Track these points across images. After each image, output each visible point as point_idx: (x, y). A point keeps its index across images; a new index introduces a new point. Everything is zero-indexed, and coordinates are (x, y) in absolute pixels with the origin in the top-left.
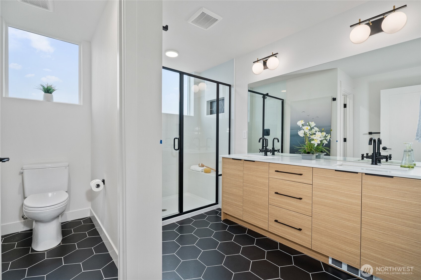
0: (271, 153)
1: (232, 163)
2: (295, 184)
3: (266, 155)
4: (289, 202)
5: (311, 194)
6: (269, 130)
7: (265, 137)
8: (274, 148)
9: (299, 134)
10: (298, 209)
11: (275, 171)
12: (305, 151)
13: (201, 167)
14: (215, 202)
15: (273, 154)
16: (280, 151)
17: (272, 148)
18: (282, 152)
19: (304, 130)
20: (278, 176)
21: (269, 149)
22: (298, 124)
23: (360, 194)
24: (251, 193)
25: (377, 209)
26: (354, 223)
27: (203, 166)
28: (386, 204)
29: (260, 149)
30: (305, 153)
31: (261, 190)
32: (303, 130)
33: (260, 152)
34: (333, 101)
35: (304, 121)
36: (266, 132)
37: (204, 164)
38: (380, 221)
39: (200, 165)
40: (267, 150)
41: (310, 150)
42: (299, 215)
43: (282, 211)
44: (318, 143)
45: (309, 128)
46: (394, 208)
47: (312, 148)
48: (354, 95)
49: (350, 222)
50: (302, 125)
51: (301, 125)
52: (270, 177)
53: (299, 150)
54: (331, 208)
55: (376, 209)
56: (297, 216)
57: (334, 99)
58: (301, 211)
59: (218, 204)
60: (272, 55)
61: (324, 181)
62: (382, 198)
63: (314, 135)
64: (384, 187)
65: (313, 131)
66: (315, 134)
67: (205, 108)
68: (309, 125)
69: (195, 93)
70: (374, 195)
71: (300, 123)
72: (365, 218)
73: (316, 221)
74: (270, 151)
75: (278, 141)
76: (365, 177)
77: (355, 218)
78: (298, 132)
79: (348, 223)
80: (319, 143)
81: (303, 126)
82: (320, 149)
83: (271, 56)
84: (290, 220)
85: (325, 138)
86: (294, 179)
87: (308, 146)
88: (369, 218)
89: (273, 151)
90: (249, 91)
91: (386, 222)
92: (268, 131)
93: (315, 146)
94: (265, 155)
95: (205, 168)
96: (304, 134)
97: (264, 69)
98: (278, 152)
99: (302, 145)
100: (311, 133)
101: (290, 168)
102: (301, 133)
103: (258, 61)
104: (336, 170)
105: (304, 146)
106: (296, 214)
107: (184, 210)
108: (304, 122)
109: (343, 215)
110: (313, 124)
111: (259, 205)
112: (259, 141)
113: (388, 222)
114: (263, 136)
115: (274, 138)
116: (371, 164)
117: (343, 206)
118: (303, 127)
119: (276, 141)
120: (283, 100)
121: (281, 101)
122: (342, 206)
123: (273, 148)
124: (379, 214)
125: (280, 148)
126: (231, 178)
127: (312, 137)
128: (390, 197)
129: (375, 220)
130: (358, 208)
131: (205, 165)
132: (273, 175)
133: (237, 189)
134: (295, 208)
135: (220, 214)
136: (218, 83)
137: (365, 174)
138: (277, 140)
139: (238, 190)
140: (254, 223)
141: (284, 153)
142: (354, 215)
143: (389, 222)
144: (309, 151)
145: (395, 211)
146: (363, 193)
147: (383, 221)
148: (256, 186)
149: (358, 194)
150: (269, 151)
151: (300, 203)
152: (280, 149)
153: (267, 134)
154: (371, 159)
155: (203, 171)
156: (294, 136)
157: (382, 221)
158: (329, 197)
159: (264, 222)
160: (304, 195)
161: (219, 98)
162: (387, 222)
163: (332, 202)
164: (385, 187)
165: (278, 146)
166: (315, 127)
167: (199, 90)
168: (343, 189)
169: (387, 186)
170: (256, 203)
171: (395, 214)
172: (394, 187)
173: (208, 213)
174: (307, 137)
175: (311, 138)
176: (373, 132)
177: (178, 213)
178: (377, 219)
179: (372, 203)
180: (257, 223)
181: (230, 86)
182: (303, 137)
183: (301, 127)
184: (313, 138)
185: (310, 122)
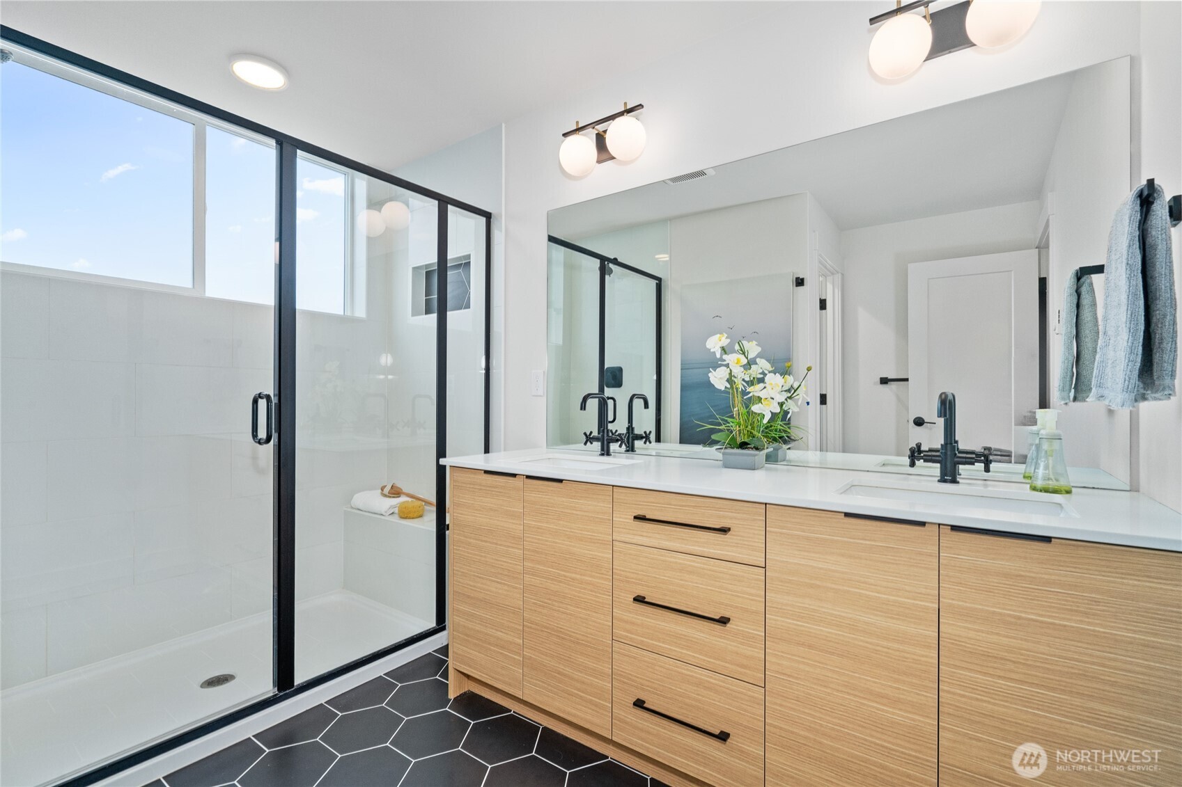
0: (624, 446)
1: (484, 486)
2: (705, 566)
3: (606, 452)
4: (684, 633)
5: (760, 602)
6: (620, 370)
7: (608, 392)
8: (633, 429)
9: (713, 380)
10: (715, 659)
11: (636, 518)
12: (733, 439)
13: (390, 497)
14: (432, 624)
15: (631, 449)
16: (653, 437)
17: (628, 429)
18: (658, 440)
19: (727, 366)
20: (645, 534)
21: (616, 431)
22: (708, 347)
23: (933, 602)
24: (550, 599)
25: (996, 658)
26: (915, 713)
27: (395, 492)
28: (1026, 640)
29: (585, 434)
30: (733, 448)
31: (585, 589)
32: (725, 368)
33: (585, 444)
34: (797, 286)
35: (727, 338)
36: (611, 377)
37: (399, 485)
38: (1006, 704)
39: (386, 490)
40: (608, 435)
41: (748, 437)
42: (722, 681)
43: (661, 667)
44: (773, 411)
45: (744, 361)
46: (1055, 656)
47: (753, 428)
48: (843, 275)
49: (901, 709)
50: (723, 349)
51: (720, 350)
52: (618, 538)
53: (714, 437)
54: (833, 654)
55: (990, 659)
56: (712, 683)
57: (800, 282)
58: (727, 665)
59: (443, 629)
60: (623, 109)
61: (806, 554)
62: (1013, 620)
63: (759, 383)
64: (1017, 576)
65: (755, 371)
66: (761, 380)
67: (408, 291)
68: (742, 350)
69: (370, 240)
70: (981, 604)
71: (715, 344)
72: (954, 694)
73: (781, 705)
74: (618, 439)
75: (646, 406)
76: (950, 538)
77: (918, 694)
78: (710, 375)
79: (893, 714)
80: (777, 410)
81: (726, 353)
82: (776, 431)
83: (621, 114)
84: (687, 701)
85: (789, 395)
86: (700, 546)
87: (741, 420)
88: (967, 694)
89: (630, 439)
90: (552, 239)
91: (1026, 706)
92: (617, 372)
93: (765, 421)
94: (602, 455)
95: (403, 499)
96: (728, 381)
97: (599, 162)
98: (645, 443)
99: (723, 420)
100: (747, 379)
101: (688, 506)
102: (718, 379)
103: (578, 130)
104: (847, 515)
105: (726, 421)
106: (708, 677)
107: (299, 679)
108: (729, 340)
109: (875, 682)
110: (753, 349)
111: (578, 643)
112: (583, 407)
113: (1034, 708)
114: (601, 390)
115: (634, 395)
116: (939, 481)
117: (874, 647)
118: (725, 357)
119: (638, 403)
120: (659, 279)
121: (654, 282)
122: (870, 646)
123: (630, 428)
124: (999, 676)
125: (650, 427)
126: (482, 541)
127: (755, 390)
128: (1041, 613)
129: (989, 702)
130: (926, 656)
131: (404, 490)
132: (628, 534)
133: (501, 583)
134: (706, 656)
135: (445, 675)
136: (444, 202)
137: (950, 527)
138: (642, 401)
139: (506, 588)
140: (564, 712)
141: (664, 442)
142: (914, 681)
143: (1038, 709)
144: (746, 440)
145: (1059, 668)
146: (945, 598)
147: (1015, 704)
148: (568, 572)
149: (927, 604)
150: (617, 441)
151: (724, 638)
152: (650, 432)
153: (613, 382)
154: (938, 465)
155: (396, 510)
156: (695, 387)
157: (1011, 703)
158: (824, 612)
159: (596, 706)
160: (737, 607)
161: (448, 258)
162: (1031, 707)
163: (836, 634)
164: (1023, 576)
165: (644, 421)
166: (761, 358)
167: (386, 228)
168: (872, 584)
169: (1028, 574)
170: (567, 635)
171: (1057, 678)
172: (1053, 577)
173: (398, 674)
174: (737, 391)
175: (749, 393)
176: (890, 377)
177: (272, 694)
178: (994, 696)
179: (978, 638)
180: (574, 711)
181: (488, 216)
182: (726, 392)
183: (718, 356)
184: (756, 394)
185: (745, 343)
